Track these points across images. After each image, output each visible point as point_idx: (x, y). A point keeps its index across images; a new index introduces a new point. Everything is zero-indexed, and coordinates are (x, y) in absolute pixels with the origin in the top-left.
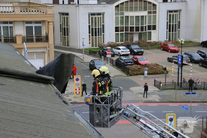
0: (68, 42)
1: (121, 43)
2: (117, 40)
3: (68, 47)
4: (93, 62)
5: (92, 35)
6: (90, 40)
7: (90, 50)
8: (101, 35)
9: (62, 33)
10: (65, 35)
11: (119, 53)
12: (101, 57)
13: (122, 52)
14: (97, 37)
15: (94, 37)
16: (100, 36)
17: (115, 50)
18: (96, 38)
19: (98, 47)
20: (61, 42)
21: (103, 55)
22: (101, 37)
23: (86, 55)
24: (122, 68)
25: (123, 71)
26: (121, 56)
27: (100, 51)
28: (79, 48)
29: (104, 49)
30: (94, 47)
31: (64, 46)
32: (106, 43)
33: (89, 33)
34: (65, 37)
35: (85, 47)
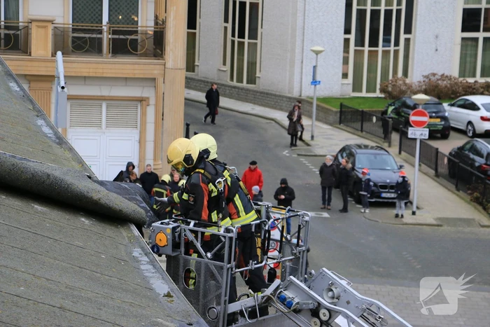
0: (252, 65)
1: (482, 80)
2: (466, 67)
3: (251, 86)
4: (351, 155)
5: (360, 42)
6: (346, 61)
7: (346, 103)
8: (397, 44)
9: (229, 26)
10: (242, 35)
11: (470, 123)
12: (386, 137)
13: (483, 119)
14: (380, 49)
15: (367, 48)
16: (392, 48)
17: (455, 109)
18: (373, 55)
19: (378, 94)
20: (224, 64)
21: (396, 130)
22: (396, 52)
23: (326, 123)
24: (474, 189)
25: (481, 204)
26: (476, 135)
27: (385, 112)
28: (295, 94)
29: (405, 105)
30: (364, 94)
31: (235, 83)
32: (416, 76)
33: (347, 31)
34: (241, 45)
35: (325, 90)
